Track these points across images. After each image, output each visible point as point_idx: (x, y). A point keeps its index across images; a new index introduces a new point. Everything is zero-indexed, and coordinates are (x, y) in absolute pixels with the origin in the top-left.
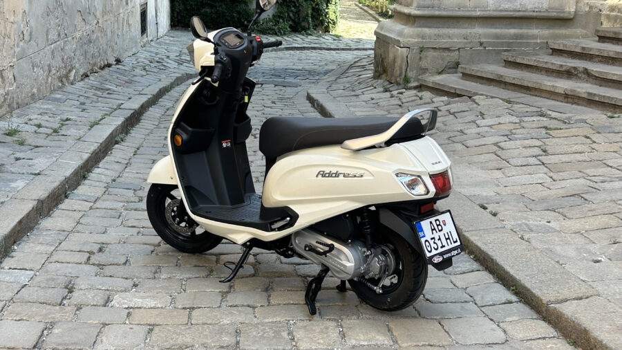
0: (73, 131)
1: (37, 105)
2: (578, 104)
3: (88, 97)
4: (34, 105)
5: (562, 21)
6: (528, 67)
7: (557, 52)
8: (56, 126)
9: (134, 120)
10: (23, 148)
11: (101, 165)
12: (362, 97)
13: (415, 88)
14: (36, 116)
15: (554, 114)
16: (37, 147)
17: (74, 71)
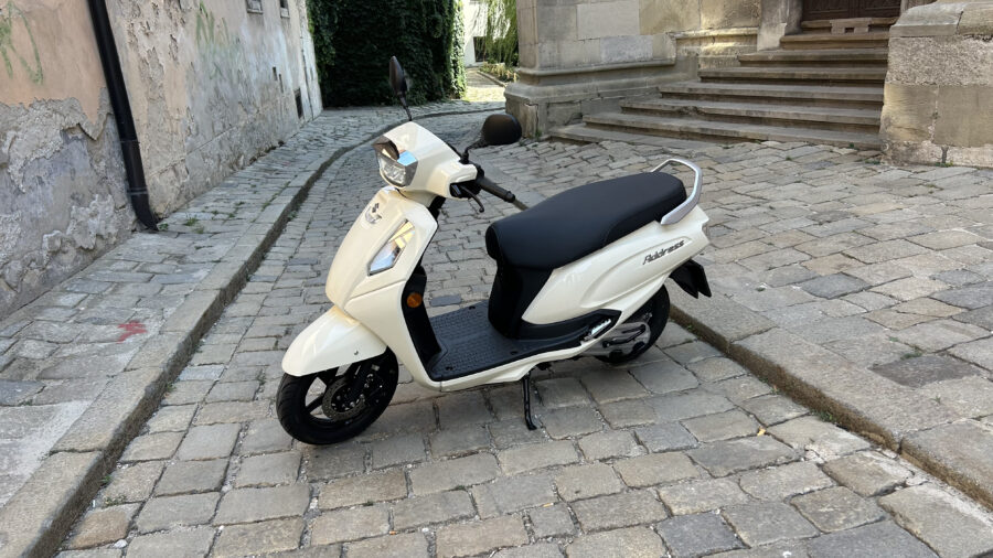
0: (247, 214)
1: (212, 193)
2: (692, 139)
3: (258, 180)
4: (209, 193)
5: (665, 67)
6: (644, 111)
7: (667, 95)
8: (231, 211)
9: (302, 196)
10: (203, 236)
11: (277, 243)
12: (501, 153)
13: (546, 140)
14: (211, 204)
15: (674, 151)
16: (216, 233)
17: (242, 157)
